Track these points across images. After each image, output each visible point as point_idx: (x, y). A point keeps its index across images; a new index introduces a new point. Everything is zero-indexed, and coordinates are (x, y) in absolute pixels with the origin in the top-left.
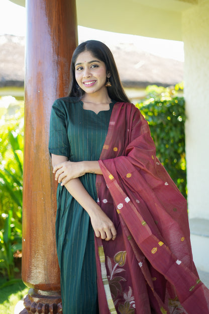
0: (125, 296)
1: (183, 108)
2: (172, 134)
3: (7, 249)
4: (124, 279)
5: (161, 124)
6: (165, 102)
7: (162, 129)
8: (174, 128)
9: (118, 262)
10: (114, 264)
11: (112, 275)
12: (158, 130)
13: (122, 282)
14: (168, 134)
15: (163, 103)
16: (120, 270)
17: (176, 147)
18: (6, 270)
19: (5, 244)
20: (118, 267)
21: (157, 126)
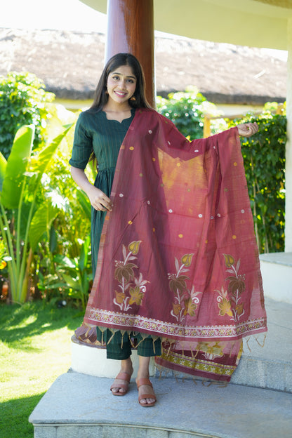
0: (136, 281)
1: (285, 128)
2: (269, 158)
3: (82, 278)
4: (136, 266)
5: (258, 145)
6: (265, 120)
7: (259, 151)
8: (272, 151)
9: (131, 250)
10: (128, 252)
11: (126, 261)
12: (254, 152)
13: (134, 269)
14: (265, 156)
15: (261, 121)
16: (133, 258)
17: (274, 172)
18: (80, 300)
19: (80, 271)
20: (131, 255)
21: (253, 147)
